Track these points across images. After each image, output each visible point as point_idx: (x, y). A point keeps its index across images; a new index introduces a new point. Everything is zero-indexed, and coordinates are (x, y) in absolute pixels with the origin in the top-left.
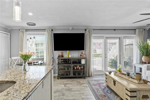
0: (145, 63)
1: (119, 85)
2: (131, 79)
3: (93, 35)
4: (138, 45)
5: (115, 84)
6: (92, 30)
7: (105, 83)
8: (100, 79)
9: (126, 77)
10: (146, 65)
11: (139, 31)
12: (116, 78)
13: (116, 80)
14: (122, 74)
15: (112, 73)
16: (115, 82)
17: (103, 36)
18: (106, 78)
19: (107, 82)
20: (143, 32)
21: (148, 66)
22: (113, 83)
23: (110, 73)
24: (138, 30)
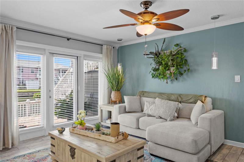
0: (115, 103)
1: (83, 156)
2: (103, 137)
3: (18, 43)
4: (106, 74)
5: (74, 154)
6: (15, 29)
7: (50, 157)
8: (38, 149)
9: (95, 134)
10: (117, 106)
11: (107, 49)
13: (75, 145)
14: (86, 129)
16: (73, 150)
17: (45, 50)
18: (52, 145)
19: (54, 153)
20: (112, 52)
21: (120, 107)
22: (68, 153)
23: (61, 132)
24: (105, 46)
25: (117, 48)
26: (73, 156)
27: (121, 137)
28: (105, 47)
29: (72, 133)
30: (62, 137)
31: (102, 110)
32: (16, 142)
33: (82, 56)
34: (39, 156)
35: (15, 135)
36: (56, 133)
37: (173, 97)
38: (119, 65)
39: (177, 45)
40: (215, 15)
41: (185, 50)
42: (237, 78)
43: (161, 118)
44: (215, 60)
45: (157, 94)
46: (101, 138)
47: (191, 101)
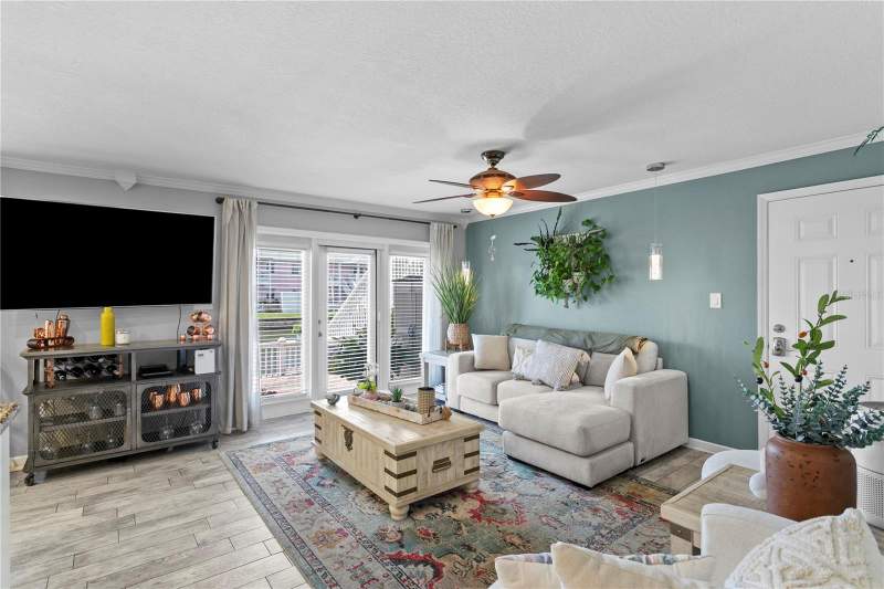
0: (457, 349)
1: (364, 443)
2: (404, 414)
3: (261, 230)
4: (437, 284)
5: (351, 441)
6: (255, 205)
7: (313, 449)
8: (293, 436)
9: (389, 408)
10: (455, 356)
11: (440, 231)
12: (356, 419)
13: (354, 426)
14: (379, 399)
15: (343, 403)
16: (349, 434)
17: (310, 239)
18: (316, 426)
19: (320, 442)
20: (452, 238)
21: (461, 358)
22: (342, 440)
23: (333, 401)
24: (436, 224)
25: (465, 227)
26: (349, 445)
27: (435, 415)
28: (434, 227)
29: (353, 405)
30: (333, 412)
31: (426, 364)
32: (255, 421)
33: (386, 249)
34: (294, 447)
35: (254, 406)
36: (323, 404)
37: (575, 340)
38: (464, 265)
39: (588, 222)
40: (657, 161)
41: (605, 235)
42: (715, 300)
43: (543, 384)
44: (656, 259)
45: (543, 332)
46: (399, 415)
47: (611, 348)
